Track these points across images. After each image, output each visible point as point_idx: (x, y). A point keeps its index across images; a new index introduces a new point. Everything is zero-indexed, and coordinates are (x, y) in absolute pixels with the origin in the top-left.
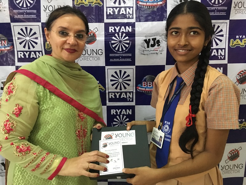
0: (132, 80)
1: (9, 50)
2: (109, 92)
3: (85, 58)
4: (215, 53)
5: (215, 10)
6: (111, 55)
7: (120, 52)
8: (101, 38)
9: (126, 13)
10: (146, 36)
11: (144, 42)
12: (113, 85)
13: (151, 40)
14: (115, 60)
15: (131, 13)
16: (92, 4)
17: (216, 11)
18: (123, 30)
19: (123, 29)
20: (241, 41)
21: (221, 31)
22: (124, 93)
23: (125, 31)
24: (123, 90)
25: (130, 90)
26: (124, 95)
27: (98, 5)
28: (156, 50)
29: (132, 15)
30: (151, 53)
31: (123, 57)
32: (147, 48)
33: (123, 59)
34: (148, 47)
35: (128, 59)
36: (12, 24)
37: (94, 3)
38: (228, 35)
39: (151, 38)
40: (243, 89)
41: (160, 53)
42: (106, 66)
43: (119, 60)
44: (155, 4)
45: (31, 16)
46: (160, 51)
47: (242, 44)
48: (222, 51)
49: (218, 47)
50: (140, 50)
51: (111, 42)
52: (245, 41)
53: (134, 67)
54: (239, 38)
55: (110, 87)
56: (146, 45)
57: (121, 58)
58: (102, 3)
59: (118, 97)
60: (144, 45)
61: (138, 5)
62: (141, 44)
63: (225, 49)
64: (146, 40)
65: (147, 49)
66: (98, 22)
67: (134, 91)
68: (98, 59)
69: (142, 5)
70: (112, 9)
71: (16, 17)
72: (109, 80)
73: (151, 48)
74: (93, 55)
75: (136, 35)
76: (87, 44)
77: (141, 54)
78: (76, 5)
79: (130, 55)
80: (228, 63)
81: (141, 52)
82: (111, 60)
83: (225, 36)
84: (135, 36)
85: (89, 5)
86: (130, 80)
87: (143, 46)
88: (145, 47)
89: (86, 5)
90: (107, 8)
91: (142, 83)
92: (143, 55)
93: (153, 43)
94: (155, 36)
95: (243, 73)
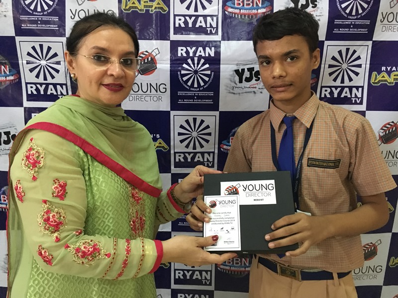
0: (213, 134)
1: (12, 80)
2: (175, 153)
3: (138, 98)
4: (346, 93)
5: (351, 24)
6: (180, 93)
7: (195, 90)
8: (164, 65)
9: (206, 25)
10: (237, 65)
11: (235, 73)
12: (182, 141)
13: (246, 70)
14: (186, 101)
15: (214, 25)
16: (150, 9)
17: (352, 26)
18: (200, 54)
19: (200, 52)
20: (390, 76)
21: (359, 58)
22: (199, 155)
23: (203, 55)
24: (199, 149)
25: (210, 149)
26: (199, 157)
27: (160, 11)
28: (253, 86)
29: (215, 29)
30: (245, 91)
31: (199, 97)
32: (240, 83)
33: (200, 100)
34: (241, 81)
35: (208, 101)
36: (18, 39)
37: (153, 8)
38: (369, 66)
39: (246, 67)
40: (388, 152)
41: (259, 92)
42: (171, 110)
43: (193, 101)
44: (255, 11)
45: (50, 27)
46: (259, 89)
47: (391, 80)
48: (358, 91)
49: (351, 84)
50: (227, 87)
51: (181, 72)
52: (395, 75)
53: (217, 113)
54: (386, 71)
55: (177, 145)
56: (237, 78)
57: (196, 99)
58: (166, 8)
59: (189, 160)
60: (234, 79)
61: (226, 12)
62: (229, 77)
63: (363, 87)
64: (239, 70)
65: (239, 85)
66: (160, 40)
67: (216, 152)
68: (159, 99)
69: (232, 13)
70: (183, 19)
71: (24, 26)
72: (176, 134)
73: (245, 84)
74: (151, 92)
75: (221, 62)
76: (141, 74)
77: (230, 93)
78: (124, 9)
79: (211, 94)
80: (367, 110)
81: (228, 89)
82: (180, 102)
83: (363, 66)
84: (220, 64)
85: (146, 10)
86: (210, 134)
87: (232, 80)
88: (236, 82)
89: (141, 10)
90: (175, 16)
91: (229, 139)
92: (233, 95)
93: (248, 76)
94: (252, 64)
95: (389, 126)
